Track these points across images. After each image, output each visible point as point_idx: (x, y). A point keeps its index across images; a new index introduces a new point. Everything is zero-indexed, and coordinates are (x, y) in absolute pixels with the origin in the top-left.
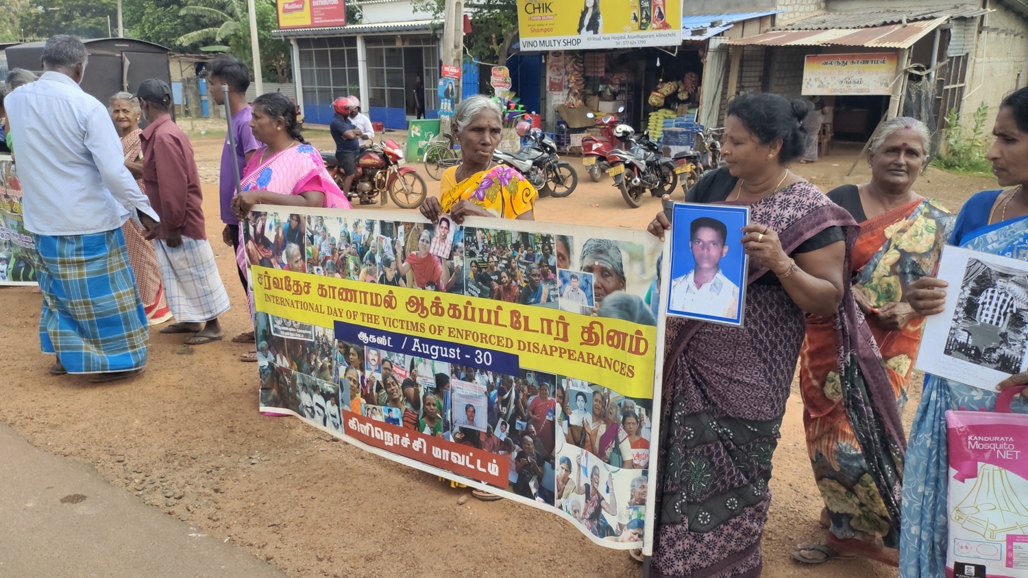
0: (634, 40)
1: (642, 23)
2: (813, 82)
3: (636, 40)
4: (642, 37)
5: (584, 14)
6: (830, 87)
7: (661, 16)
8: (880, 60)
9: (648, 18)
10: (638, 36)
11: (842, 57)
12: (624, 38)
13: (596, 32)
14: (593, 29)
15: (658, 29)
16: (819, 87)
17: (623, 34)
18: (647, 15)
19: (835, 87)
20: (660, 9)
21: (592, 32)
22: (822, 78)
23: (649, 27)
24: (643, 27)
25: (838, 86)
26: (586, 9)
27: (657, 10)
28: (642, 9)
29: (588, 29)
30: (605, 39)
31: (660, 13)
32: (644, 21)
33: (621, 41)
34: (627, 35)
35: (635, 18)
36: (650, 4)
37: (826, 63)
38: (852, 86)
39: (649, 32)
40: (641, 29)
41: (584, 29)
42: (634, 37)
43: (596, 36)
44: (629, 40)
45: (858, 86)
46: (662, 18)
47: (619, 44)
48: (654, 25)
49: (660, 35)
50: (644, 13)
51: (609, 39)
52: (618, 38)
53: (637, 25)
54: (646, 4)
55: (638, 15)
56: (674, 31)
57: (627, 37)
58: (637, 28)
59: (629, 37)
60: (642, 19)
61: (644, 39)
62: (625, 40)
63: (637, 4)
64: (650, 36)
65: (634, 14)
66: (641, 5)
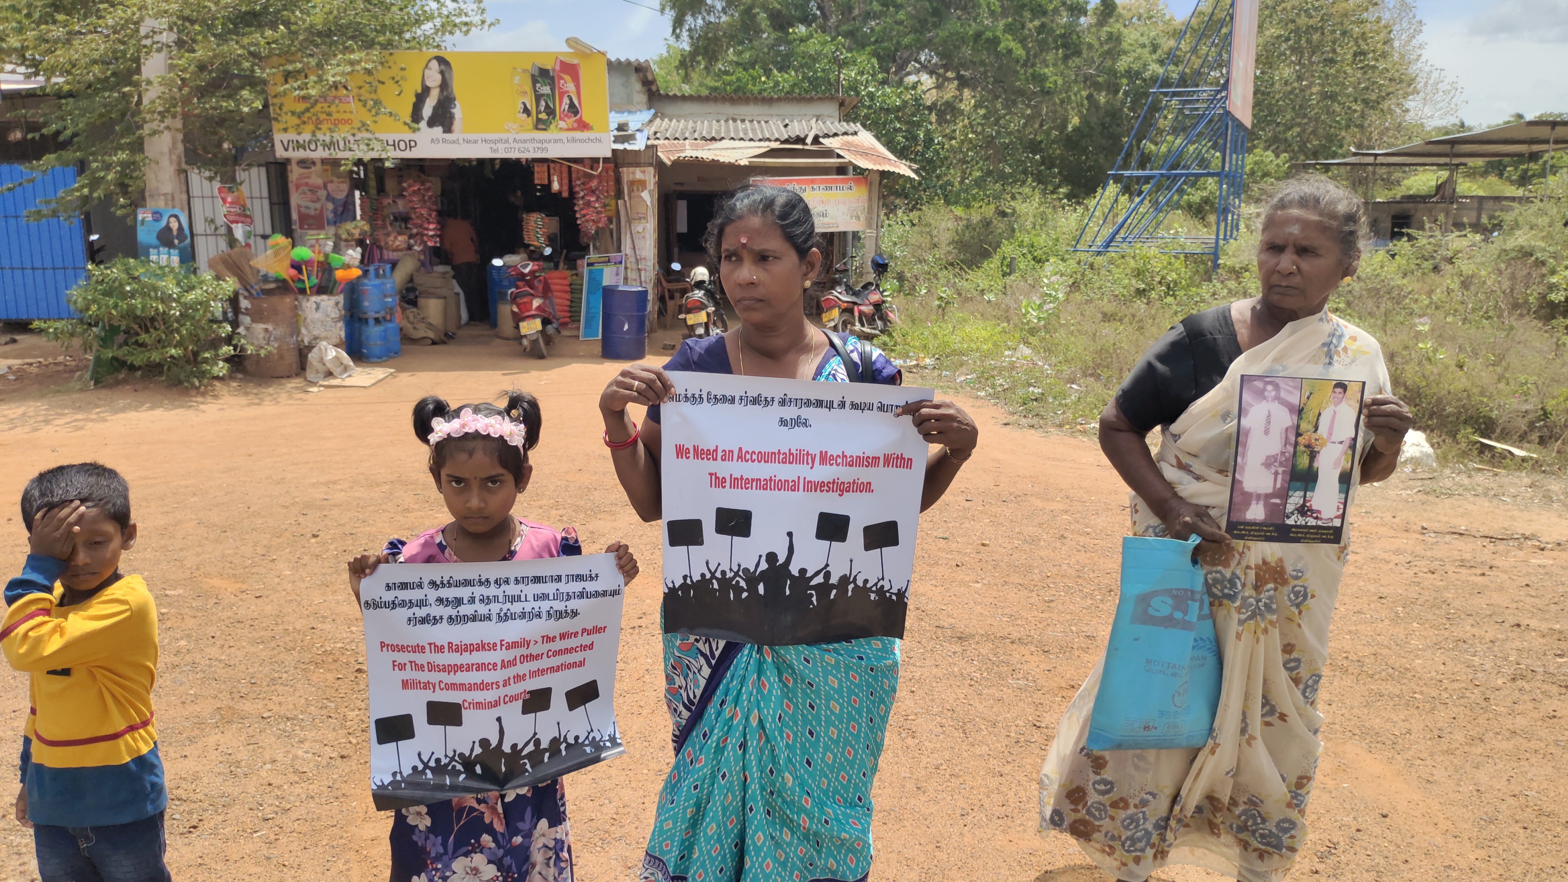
0: (526, 145)
1: (539, 120)
3: (530, 146)
4: (541, 141)
5: (421, 99)
7: (573, 109)
8: (847, 185)
9: (551, 112)
10: (533, 140)
11: (799, 182)
12: (507, 141)
13: (448, 129)
14: (443, 125)
15: (569, 130)
17: (504, 136)
18: (547, 106)
20: (571, 100)
21: (438, 130)
23: (552, 127)
24: (540, 125)
26: (426, 90)
27: (566, 101)
28: (538, 97)
29: (431, 123)
30: (468, 142)
31: (572, 105)
32: (543, 116)
33: (501, 146)
34: (511, 137)
35: (526, 110)
36: (553, 90)
39: (551, 134)
40: (537, 129)
41: (423, 124)
42: (525, 141)
43: (448, 136)
44: (516, 146)
46: (576, 113)
47: (496, 150)
48: (562, 124)
49: (574, 140)
50: (543, 103)
51: (476, 142)
52: (495, 142)
53: (530, 121)
54: (546, 90)
55: (531, 106)
56: (598, 135)
57: (511, 141)
58: (531, 127)
59: (515, 140)
60: (538, 112)
61: (545, 145)
62: (507, 145)
63: (528, 87)
64: (556, 141)
65: (524, 104)
66: (535, 91)
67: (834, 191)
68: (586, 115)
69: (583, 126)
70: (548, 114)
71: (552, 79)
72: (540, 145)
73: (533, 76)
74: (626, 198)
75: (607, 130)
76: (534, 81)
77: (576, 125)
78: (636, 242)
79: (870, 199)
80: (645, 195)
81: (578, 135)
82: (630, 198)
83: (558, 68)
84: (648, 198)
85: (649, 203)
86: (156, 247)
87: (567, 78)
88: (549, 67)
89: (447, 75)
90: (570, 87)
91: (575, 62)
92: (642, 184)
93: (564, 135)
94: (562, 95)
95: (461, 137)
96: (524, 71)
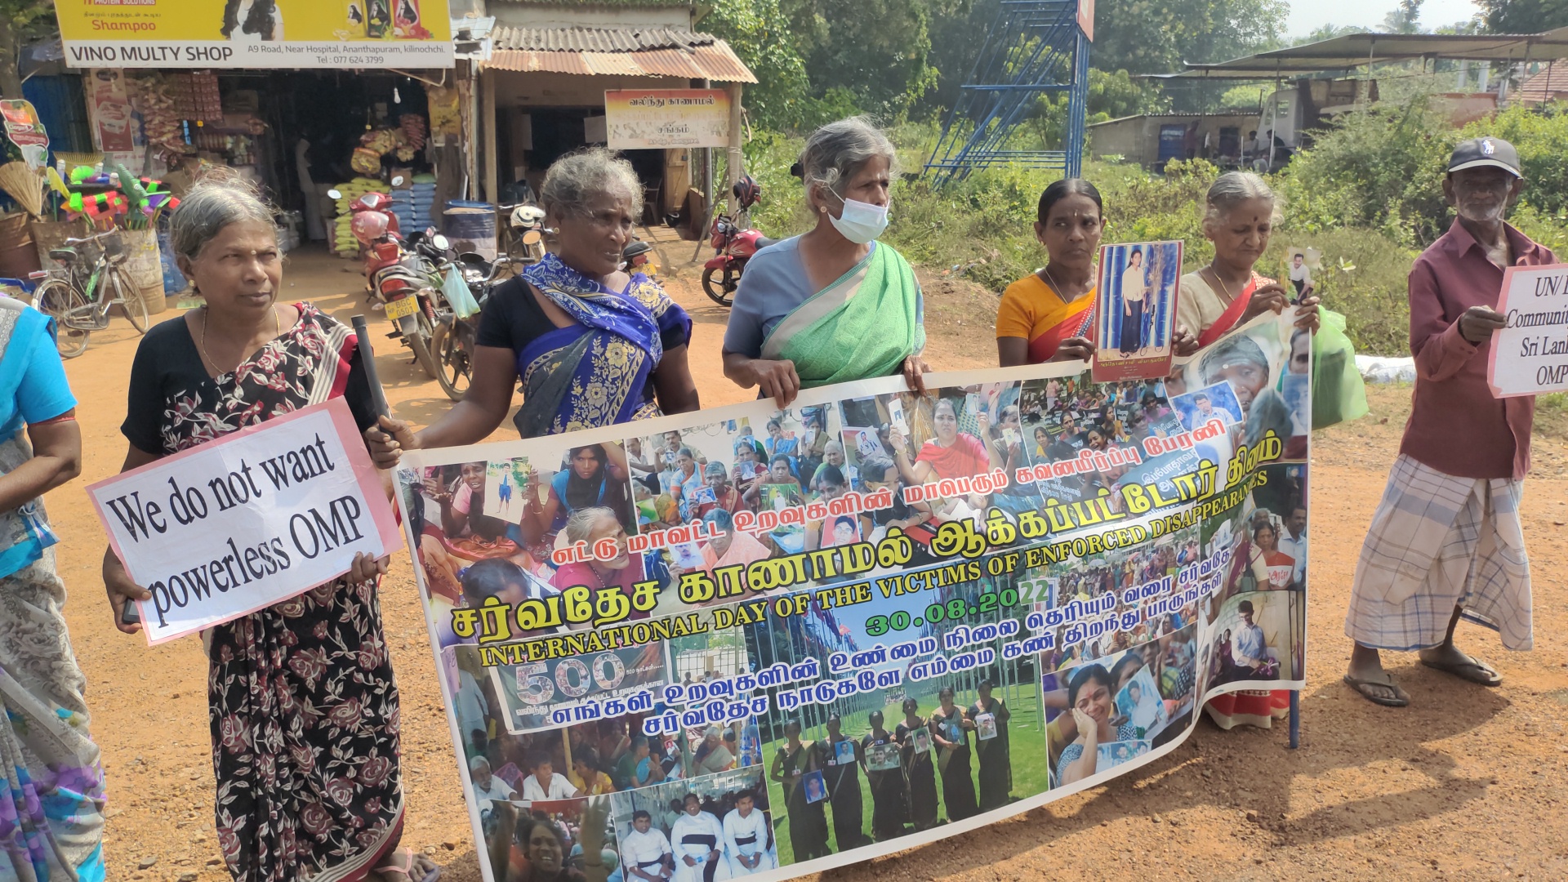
13: (268, 36)
14: (261, 31)
29: (248, 29)
41: (239, 29)
43: (268, 43)
65: (354, 8)
75: (447, 37)
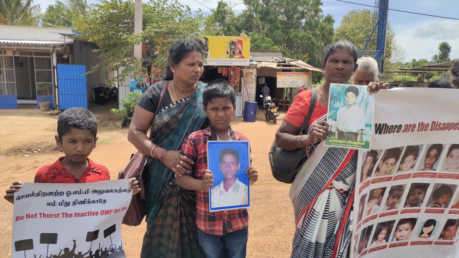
0: (226, 62)
1: (231, 55)
2: (280, 83)
3: (227, 62)
4: (231, 61)
6: (287, 84)
7: (240, 53)
8: (302, 75)
9: (234, 53)
11: (290, 74)
12: (221, 61)
15: (238, 58)
16: (283, 84)
17: (221, 60)
18: (233, 52)
19: (288, 84)
20: (240, 50)
22: (284, 81)
23: (234, 57)
24: (231, 57)
25: (289, 84)
27: (238, 50)
28: (231, 49)
30: (211, 61)
31: (240, 51)
32: (232, 54)
33: (220, 62)
35: (227, 53)
36: (235, 47)
37: (285, 76)
38: (294, 84)
39: (234, 59)
40: (230, 58)
42: (226, 61)
44: (224, 62)
45: (296, 84)
46: (241, 54)
47: (218, 64)
49: (240, 61)
50: (232, 51)
51: (213, 61)
52: (218, 61)
53: (228, 56)
54: (233, 47)
55: (229, 51)
56: (246, 60)
57: (223, 61)
58: (228, 57)
59: (224, 61)
60: (231, 53)
61: (232, 62)
62: (221, 62)
63: (229, 46)
64: (235, 61)
65: (227, 51)
66: (230, 47)
67: (299, 76)
68: (243, 54)
69: (242, 57)
70: (233, 54)
71: (235, 44)
72: (230, 62)
73: (230, 43)
74: (245, 77)
76: (230, 44)
77: (240, 57)
78: (248, 89)
79: (309, 79)
80: (253, 76)
81: (241, 59)
82: (246, 77)
83: (237, 41)
84: (254, 77)
85: (254, 78)
86: (136, 89)
87: (239, 44)
88: (235, 41)
89: (207, 43)
90: (240, 46)
91: (242, 40)
92: (252, 74)
93: (237, 60)
94: (237, 48)
95: (209, 59)
96: (228, 42)
